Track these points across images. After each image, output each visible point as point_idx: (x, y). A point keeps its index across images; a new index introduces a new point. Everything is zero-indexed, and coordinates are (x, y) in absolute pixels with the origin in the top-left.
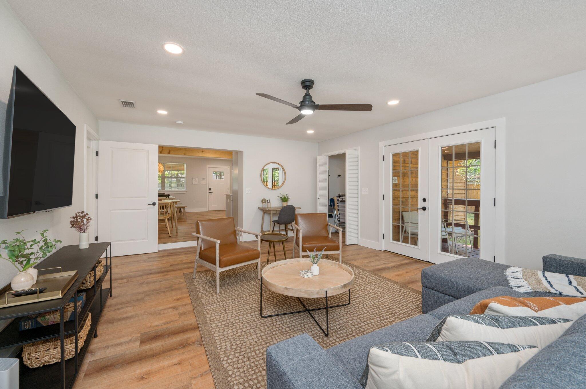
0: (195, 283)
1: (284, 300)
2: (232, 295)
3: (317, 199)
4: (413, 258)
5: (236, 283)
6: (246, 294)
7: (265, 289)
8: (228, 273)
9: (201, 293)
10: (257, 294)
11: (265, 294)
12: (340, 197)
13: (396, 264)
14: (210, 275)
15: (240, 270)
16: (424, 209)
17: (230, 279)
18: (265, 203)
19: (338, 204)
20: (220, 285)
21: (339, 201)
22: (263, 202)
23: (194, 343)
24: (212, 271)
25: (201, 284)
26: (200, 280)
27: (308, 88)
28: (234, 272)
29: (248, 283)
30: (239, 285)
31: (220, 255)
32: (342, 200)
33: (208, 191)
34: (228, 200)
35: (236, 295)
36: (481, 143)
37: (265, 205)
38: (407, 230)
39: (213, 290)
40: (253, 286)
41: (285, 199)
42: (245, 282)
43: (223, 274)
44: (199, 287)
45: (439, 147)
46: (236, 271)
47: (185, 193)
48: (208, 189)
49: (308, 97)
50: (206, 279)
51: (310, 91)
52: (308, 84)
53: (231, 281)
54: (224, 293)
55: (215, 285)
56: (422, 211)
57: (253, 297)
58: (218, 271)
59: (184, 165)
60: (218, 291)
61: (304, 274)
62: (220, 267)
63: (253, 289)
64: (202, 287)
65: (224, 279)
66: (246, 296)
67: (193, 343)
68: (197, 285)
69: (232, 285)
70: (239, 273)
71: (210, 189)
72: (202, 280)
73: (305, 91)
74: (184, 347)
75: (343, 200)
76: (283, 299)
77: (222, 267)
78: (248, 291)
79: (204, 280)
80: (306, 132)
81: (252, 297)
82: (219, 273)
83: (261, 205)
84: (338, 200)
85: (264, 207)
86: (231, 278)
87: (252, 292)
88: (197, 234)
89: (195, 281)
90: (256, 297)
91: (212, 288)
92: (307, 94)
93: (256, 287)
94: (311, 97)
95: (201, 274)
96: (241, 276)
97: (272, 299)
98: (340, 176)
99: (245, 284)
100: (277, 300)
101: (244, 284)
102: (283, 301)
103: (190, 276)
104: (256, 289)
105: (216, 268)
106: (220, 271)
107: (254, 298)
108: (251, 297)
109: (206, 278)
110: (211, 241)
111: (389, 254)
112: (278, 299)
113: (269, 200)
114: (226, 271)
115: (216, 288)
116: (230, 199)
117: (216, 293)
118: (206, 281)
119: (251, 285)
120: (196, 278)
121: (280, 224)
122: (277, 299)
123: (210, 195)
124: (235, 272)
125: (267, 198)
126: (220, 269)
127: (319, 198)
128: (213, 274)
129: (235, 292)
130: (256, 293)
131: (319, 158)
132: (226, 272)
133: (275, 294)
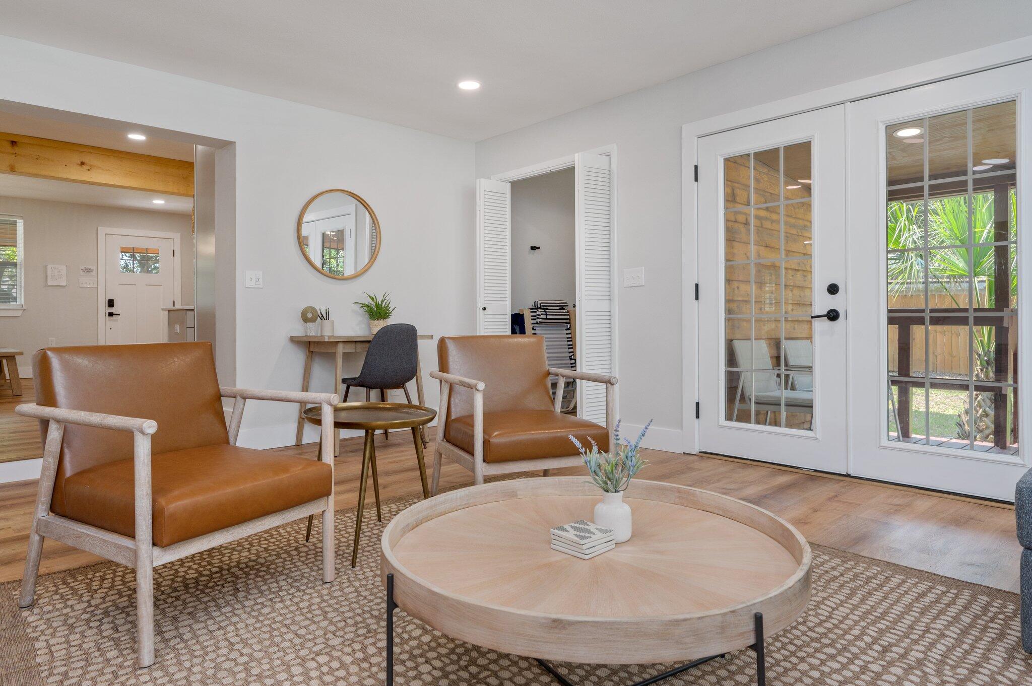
0: (29, 630)
1: (462, 663)
2: (218, 668)
3: (479, 312)
4: (797, 468)
5: (228, 609)
6: (286, 654)
7: (365, 619)
8: (190, 568)
9: (59, 678)
10: (333, 647)
11: (374, 644)
12: (538, 308)
13: (760, 488)
14: (107, 584)
15: (240, 552)
16: (833, 316)
17: (202, 592)
18: (313, 320)
19: (533, 329)
20: (157, 624)
21: (538, 320)
22: (305, 319)
24: (118, 565)
25: (63, 631)
26: (58, 610)
28: (215, 561)
29: (282, 601)
30: (244, 616)
31: (158, 490)
32: (546, 319)
33: (103, 309)
34: (177, 328)
35: (237, 664)
36: (1018, 103)
37: (312, 331)
38: (747, 393)
39: (121, 651)
40: (310, 612)
41: (377, 311)
42: (271, 600)
43: (166, 572)
44: (49, 646)
45: (880, 124)
46: (223, 555)
47: (19, 313)
48: (103, 304)
50: (89, 601)
53: (206, 603)
54: (180, 663)
55: (129, 626)
56: (825, 323)
57: (320, 666)
58: (147, 563)
59: (16, 222)
60: (147, 658)
61: (582, 542)
62: (154, 544)
63: (313, 627)
64: (68, 642)
65: (174, 594)
66: (289, 667)
68: (37, 639)
69: (212, 618)
70: (239, 562)
71: (111, 303)
72: (69, 610)
75: (548, 317)
76: (460, 658)
77: (166, 541)
78: (290, 640)
79: (77, 607)
80: (456, 86)
81: (316, 669)
82: (149, 573)
83: (299, 329)
84: (534, 318)
85: (312, 334)
86: (208, 587)
87: (310, 644)
88: (42, 408)
89: (30, 619)
90: (335, 664)
91: (117, 643)
93: (325, 618)
95: (65, 583)
96: (247, 574)
97: (410, 664)
98: (539, 248)
99: (273, 610)
100: (434, 668)
101: (266, 611)
102: (461, 668)
103: (10, 598)
104: (324, 624)
105: (135, 553)
106: (156, 564)
107: (325, 669)
108: (312, 664)
109: (85, 599)
110: (109, 428)
111: (720, 462)
112: (437, 664)
113: (328, 313)
114: (182, 562)
115: (135, 640)
116: (182, 323)
117: (137, 666)
118: (85, 612)
119: (300, 609)
120: (41, 601)
121: (370, 387)
122: (434, 662)
123: (111, 321)
124: (221, 561)
125: (321, 307)
126: (157, 551)
127: (484, 309)
128: (123, 577)
129: (231, 651)
130: (331, 643)
131: (484, 186)
132: (182, 565)
133: (415, 638)
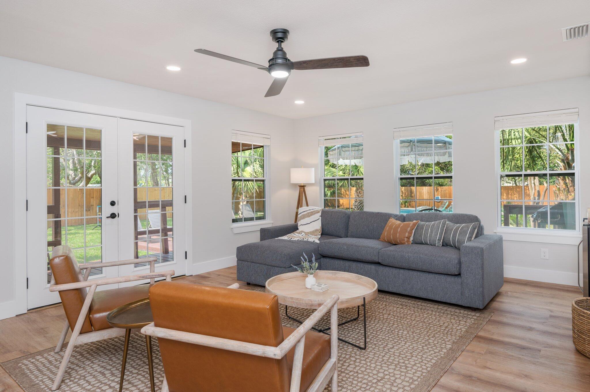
16: (113, 216)
23: (456, 374)
27: (280, 41)
36: (173, 139)
49: (280, 53)
51: (283, 45)
52: (280, 35)
56: (109, 220)
67: (459, 374)
73: (277, 45)
74: (470, 377)
92: (280, 49)
94: (284, 54)
